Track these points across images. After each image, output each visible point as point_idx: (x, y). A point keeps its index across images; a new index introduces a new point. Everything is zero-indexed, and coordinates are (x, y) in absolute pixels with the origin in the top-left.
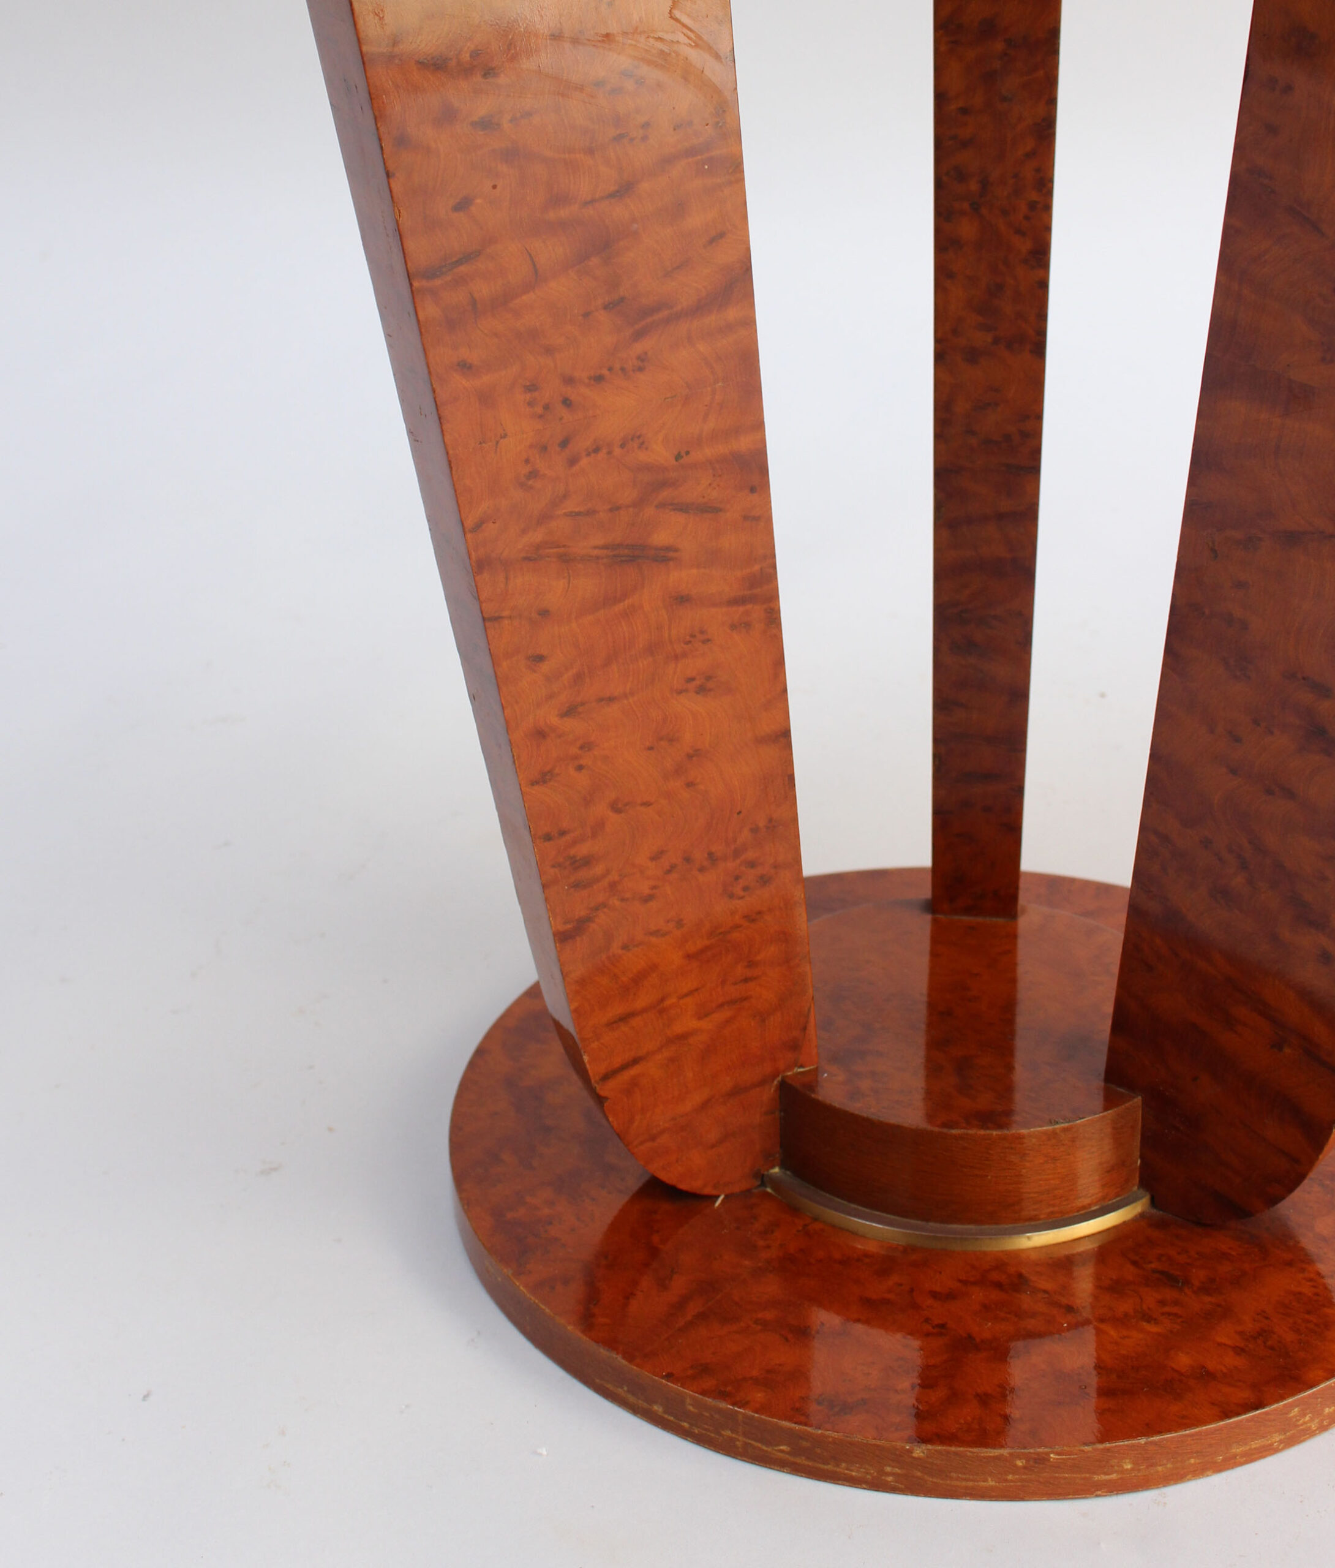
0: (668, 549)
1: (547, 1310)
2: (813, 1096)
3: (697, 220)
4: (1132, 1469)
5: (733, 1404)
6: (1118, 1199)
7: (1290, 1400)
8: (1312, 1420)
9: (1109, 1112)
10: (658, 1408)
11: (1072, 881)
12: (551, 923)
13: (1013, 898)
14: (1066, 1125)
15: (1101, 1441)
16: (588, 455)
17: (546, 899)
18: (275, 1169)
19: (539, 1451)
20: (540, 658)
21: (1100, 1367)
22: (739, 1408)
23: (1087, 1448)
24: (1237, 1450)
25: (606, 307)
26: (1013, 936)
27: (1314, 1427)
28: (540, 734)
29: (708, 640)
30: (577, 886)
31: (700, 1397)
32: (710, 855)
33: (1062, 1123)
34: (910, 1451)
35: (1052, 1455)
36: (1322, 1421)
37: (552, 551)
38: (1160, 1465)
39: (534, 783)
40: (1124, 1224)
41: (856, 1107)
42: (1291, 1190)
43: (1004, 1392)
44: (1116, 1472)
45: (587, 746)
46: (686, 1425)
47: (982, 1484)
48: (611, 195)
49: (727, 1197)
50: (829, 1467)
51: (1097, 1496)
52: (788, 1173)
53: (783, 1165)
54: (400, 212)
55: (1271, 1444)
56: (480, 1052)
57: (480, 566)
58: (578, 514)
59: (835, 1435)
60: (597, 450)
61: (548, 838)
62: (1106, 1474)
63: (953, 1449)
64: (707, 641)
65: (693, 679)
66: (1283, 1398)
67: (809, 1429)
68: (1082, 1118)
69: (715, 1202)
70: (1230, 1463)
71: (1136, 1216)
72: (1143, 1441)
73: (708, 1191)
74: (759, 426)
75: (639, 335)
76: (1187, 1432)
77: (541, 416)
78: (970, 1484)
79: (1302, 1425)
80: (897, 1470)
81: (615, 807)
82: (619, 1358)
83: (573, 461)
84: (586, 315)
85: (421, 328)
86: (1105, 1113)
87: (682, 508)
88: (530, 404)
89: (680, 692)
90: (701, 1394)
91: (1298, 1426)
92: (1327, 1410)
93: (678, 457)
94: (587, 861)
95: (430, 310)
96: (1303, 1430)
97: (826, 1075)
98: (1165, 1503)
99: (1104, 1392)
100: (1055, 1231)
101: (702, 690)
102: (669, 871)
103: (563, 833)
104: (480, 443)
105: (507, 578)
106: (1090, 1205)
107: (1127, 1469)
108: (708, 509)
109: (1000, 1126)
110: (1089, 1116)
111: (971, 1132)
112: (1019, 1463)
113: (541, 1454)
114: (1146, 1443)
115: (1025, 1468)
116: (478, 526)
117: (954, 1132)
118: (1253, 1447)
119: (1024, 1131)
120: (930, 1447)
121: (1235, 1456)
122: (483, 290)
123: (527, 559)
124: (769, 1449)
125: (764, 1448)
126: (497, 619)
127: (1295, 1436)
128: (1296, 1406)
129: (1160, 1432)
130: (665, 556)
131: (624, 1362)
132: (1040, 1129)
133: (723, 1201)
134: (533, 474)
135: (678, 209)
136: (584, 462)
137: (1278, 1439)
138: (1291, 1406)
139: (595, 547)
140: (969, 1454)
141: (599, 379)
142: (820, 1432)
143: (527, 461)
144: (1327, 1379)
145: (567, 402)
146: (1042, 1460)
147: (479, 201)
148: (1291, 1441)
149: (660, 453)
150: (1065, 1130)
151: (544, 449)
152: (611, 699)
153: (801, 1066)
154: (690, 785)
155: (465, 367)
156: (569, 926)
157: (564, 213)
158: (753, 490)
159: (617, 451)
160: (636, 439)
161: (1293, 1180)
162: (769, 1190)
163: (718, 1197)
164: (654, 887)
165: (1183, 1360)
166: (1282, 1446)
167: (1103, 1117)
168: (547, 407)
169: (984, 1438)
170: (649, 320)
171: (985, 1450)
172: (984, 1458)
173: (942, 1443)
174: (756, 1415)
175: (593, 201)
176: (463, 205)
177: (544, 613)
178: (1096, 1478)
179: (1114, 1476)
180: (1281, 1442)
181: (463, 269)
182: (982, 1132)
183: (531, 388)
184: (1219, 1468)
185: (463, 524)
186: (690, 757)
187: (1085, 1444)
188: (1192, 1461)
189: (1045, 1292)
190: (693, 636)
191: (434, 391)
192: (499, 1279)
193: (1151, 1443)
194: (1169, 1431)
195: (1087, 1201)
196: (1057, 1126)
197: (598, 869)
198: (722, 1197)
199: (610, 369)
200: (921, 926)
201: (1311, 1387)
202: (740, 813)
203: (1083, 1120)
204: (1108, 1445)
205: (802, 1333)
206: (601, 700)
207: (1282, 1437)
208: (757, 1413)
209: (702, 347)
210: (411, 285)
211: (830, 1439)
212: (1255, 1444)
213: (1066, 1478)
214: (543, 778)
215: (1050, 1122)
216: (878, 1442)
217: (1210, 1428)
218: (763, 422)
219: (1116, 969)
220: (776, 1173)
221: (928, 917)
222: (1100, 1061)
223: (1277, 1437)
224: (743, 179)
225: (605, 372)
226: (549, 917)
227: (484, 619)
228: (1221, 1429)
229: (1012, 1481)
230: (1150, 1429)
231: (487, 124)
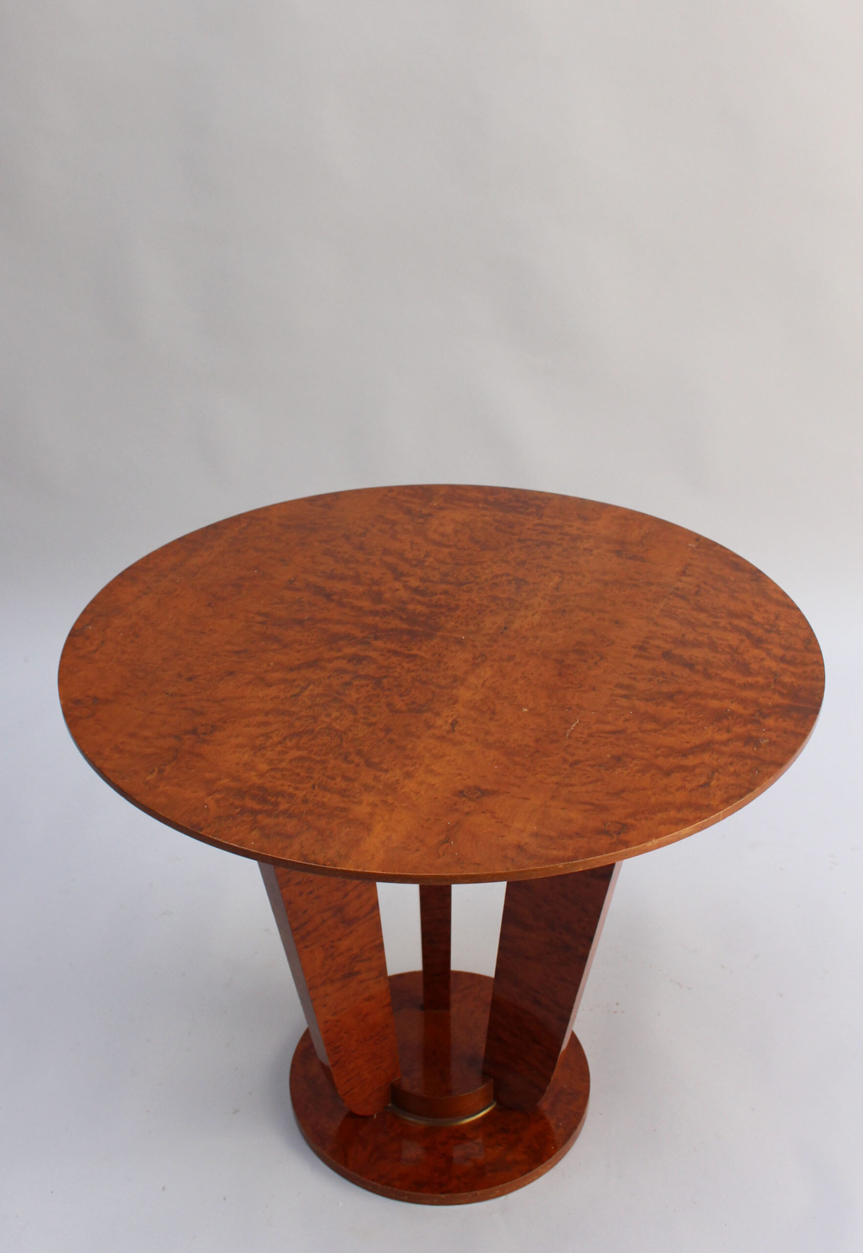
6: (488, 1106)
7: (539, 1168)
9: (484, 1084)
16: (338, 956)
20: (325, 1005)
25: (342, 923)
27: (545, 1171)
29: (369, 988)
36: (547, 1169)
37: (329, 980)
40: (491, 1111)
49: (377, 1116)
52: (394, 1105)
53: (392, 1102)
58: (335, 970)
60: (340, 955)
66: (537, 1167)
69: (374, 1118)
71: (493, 1108)
74: (381, 936)
75: (350, 926)
76: (513, 1182)
77: (326, 952)
83: (334, 959)
84: (337, 926)
87: (362, 961)
88: (323, 950)
93: (361, 950)
96: (542, 1173)
102: (360, 1043)
104: (311, 962)
105: (316, 990)
108: (369, 959)
122: (311, 928)
123: (323, 984)
128: (541, 1169)
130: (358, 973)
133: (376, 1118)
134: (324, 965)
135: (359, 896)
136: (337, 958)
139: (340, 976)
141: (340, 939)
143: (322, 963)
144: (548, 1159)
145: (332, 947)
147: (309, 910)
149: (356, 951)
151: (326, 959)
153: (397, 1077)
155: (307, 947)
159: (345, 953)
160: (350, 949)
162: (389, 1112)
163: (374, 1116)
165: (510, 1158)
168: (327, 949)
170: (353, 922)
176: (305, 912)
177: (327, 994)
181: (306, 925)
183: (323, 946)
193: (504, 1186)
201: (544, 1162)
207: (537, 1176)
209: (366, 924)
220: (391, 1105)
225: (342, 937)
231: (311, 892)
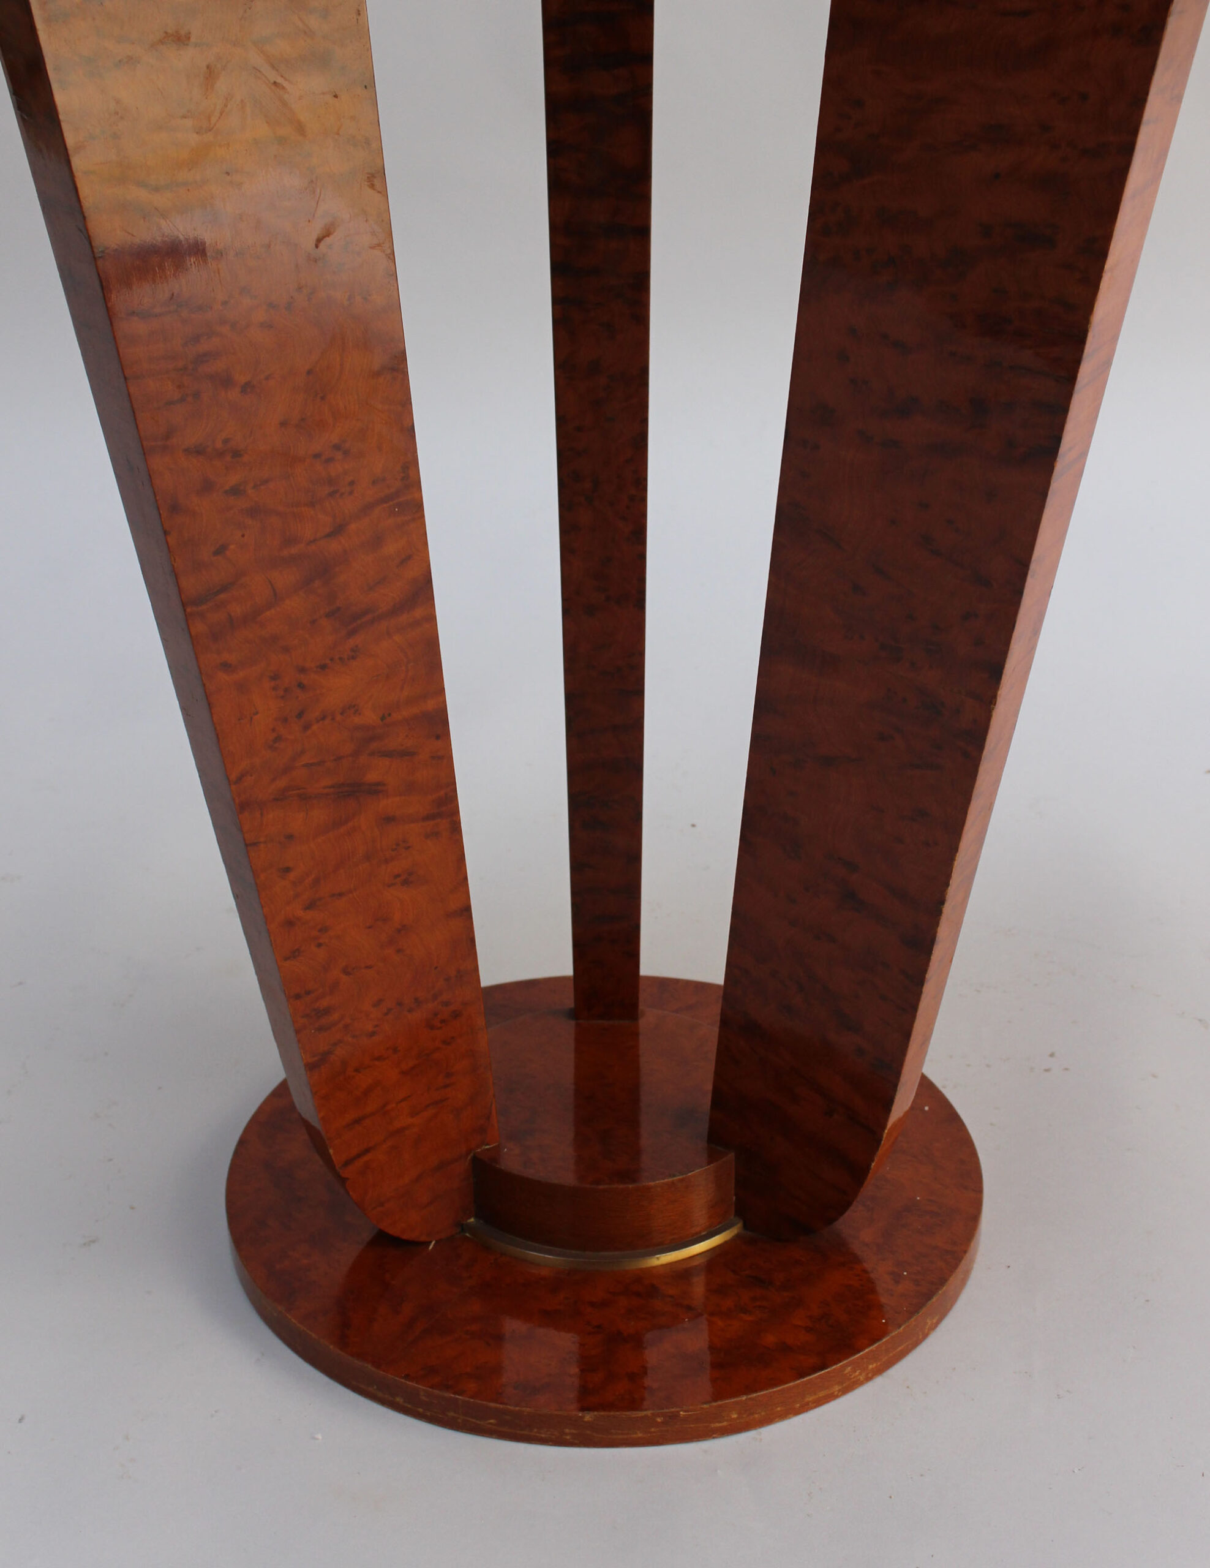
0: (378, 784)
1: (314, 1335)
2: (498, 1166)
3: (391, 548)
4: (737, 1418)
5: (455, 1393)
6: (720, 1226)
7: (845, 1362)
8: (860, 1374)
9: (712, 1165)
10: (399, 1399)
11: (676, 982)
12: (302, 1057)
13: (634, 1006)
14: (681, 1177)
15: (715, 1400)
16: (318, 722)
17: (299, 1041)
18: (93, 1242)
19: (316, 1436)
20: (288, 870)
21: (712, 1348)
22: (459, 1395)
23: (705, 1406)
24: (809, 1398)
25: (328, 615)
26: (635, 1034)
27: (862, 1378)
28: (290, 923)
29: (409, 847)
30: (320, 1029)
31: (430, 1390)
32: (416, 999)
33: (679, 1176)
34: (582, 1417)
35: (681, 1413)
36: (868, 1374)
37: (294, 792)
38: (756, 1414)
39: (286, 959)
40: (726, 1243)
41: (530, 1173)
42: (842, 1213)
43: (644, 1371)
44: (727, 1421)
45: (324, 930)
46: (421, 1410)
47: (634, 1436)
48: (328, 535)
49: (437, 1242)
50: (526, 1432)
51: (714, 1438)
52: (481, 1221)
53: (476, 1216)
54: (175, 560)
55: (833, 1393)
56: (242, 1142)
57: (243, 806)
58: (312, 764)
59: (528, 1409)
60: (324, 718)
61: (298, 997)
62: (720, 1422)
63: (612, 1413)
64: (407, 848)
65: (398, 876)
66: (840, 1361)
67: (509, 1407)
68: (693, 1171)
69: (429, 1246)
70: (805, 1408)
71: (733, 1237)
72: (744, 1398)
73: (423, 1238)
74: (441, 691)
75: (352, 633)
76: (775, 1390)
77: (282, 697)
78: (625, 1437)
79: (854, 1378)
80: (574, 1431)
81: (346, 971)
82: (369, 1366)
83: (307, 727)
84: (314, 622)
85: (194, 640)
86: (709, 1166)
87: (388, 754)
88: (275, 689)
89: (389, 886)
90: (430, 1388)
91: (851, 1379)
92: (871, 1367)
93: (383, 718)
94: (327, 1011)
95: (199, 627)
96: (854, 1382)
97: (506, 1150)
98: (761, 1439)
99: (716, 1365)
100: (677, 1252)
101: (406, 882)
102: (386, 1014)
103: (308, 993)
104: (239, 720)
105: (262, 815)
106: (700, 1232)
107: (734, 1419)
108: (406, 754)
109: (634, 1181)
110: (698, 1169)
111: (614, 1186)
112: (659, 1420)
113: (318, 1439)
114: (746, 1399)
115: (662, 1423)
116: (239, 779)
117: (601, 1187)
118: (821, 1395)
119: (652, 1184)
120: (596, 1413)
121: (807, 1404)
122: (237, 610)
123: (276, 800)
124: (482, 1423)
125: (478, 1422)
126: (254, 844)
127: (849, 1386)
128: (849, 1366)
129: (756, 1391)
130: (376, 790)
131: (373, 1369)
132: (662, 1181)
133: (434, 1245)
134: (278, 739)
135: (377, 541)
136: (315, 727)
137: (837, 1389)
138: (845, 1366)
139: (325, 787)
140: (624, 1416)
141: (323, 667)
142: (517, 1408)
143: (273, 730)
144: (870, 1345)
145: (301, 686)
146: (674, 1416)
147: (232, 547)
148: (846, 1390)
149: (369, 717)
150: (682, 1180)
151: (285, 720)
152: (341, 895)
153: (488, 1144)
154: (399, 951)
155: (226, 667)
156: (316, 1059)
157: (294, 550)
158: (438, 737)
159: (339, 718)
160: (352, 708)
161: (843, 1206)
162: (467, 1235)
163: (431, 1242)
164: (377, 1026)
165: (770, 1339)
166: (840, 1393)
167: (708, 1169)
168: (286, 690)
169: (634, 1404)
170: (359, 622)
171: (634, 1412)
172: (634, 1418)
173: (604, 1410)
174: (472, 1400)
175: (315, 540)
176: (221, 550)
177: (290, 837)
178: (713, 1425)
179: (725, 1424)
180: (839, 1391)
181: (222, 596)
182: (621, 1186)
183: (275, 677)
184: (797, 1412)
185: (228, 779)
186: (399, 931)
187: (705, 1403)
188: (779, 1409)
189: (671, 1297)
190: (398, 845)
191: (204, 685)
192: (275, 1314)
193: (750, 1399)
194: (761, 1389)
195: (698, 1229)
196: (675, 1178)
197: (336, 1016)
198: (433, 1243)
199: (332, 659)
200: (567, 1030)
201: (859, 1351)
202: (436, 968)
203: (693, 1173)
204: (720, 1403)
205: (498, 1338)
206: (333, 895)
207: (840, 1388)
208: (472, 1399)
209: (397, 638)
210: (185, 610)
211: (525, 1413)
212: (822, 1394)
213: (691, 1428)
214: (295, 954)
215: (670, 1176)
216: (560, 1413)
217: (790, 1386)
218: (444, 689)
219: (713, 1056)
220: (473, 1222)
221: (573, 1023)
222: (704, 1127)
223: (837, 1388)
224: (423, 516)
225: (328, 662)
226: (301, 1053)
227: (247, 845)
228: (798, 1385)
229: (654, 1432)
230: (749, 1389)
231: (236, 491)
